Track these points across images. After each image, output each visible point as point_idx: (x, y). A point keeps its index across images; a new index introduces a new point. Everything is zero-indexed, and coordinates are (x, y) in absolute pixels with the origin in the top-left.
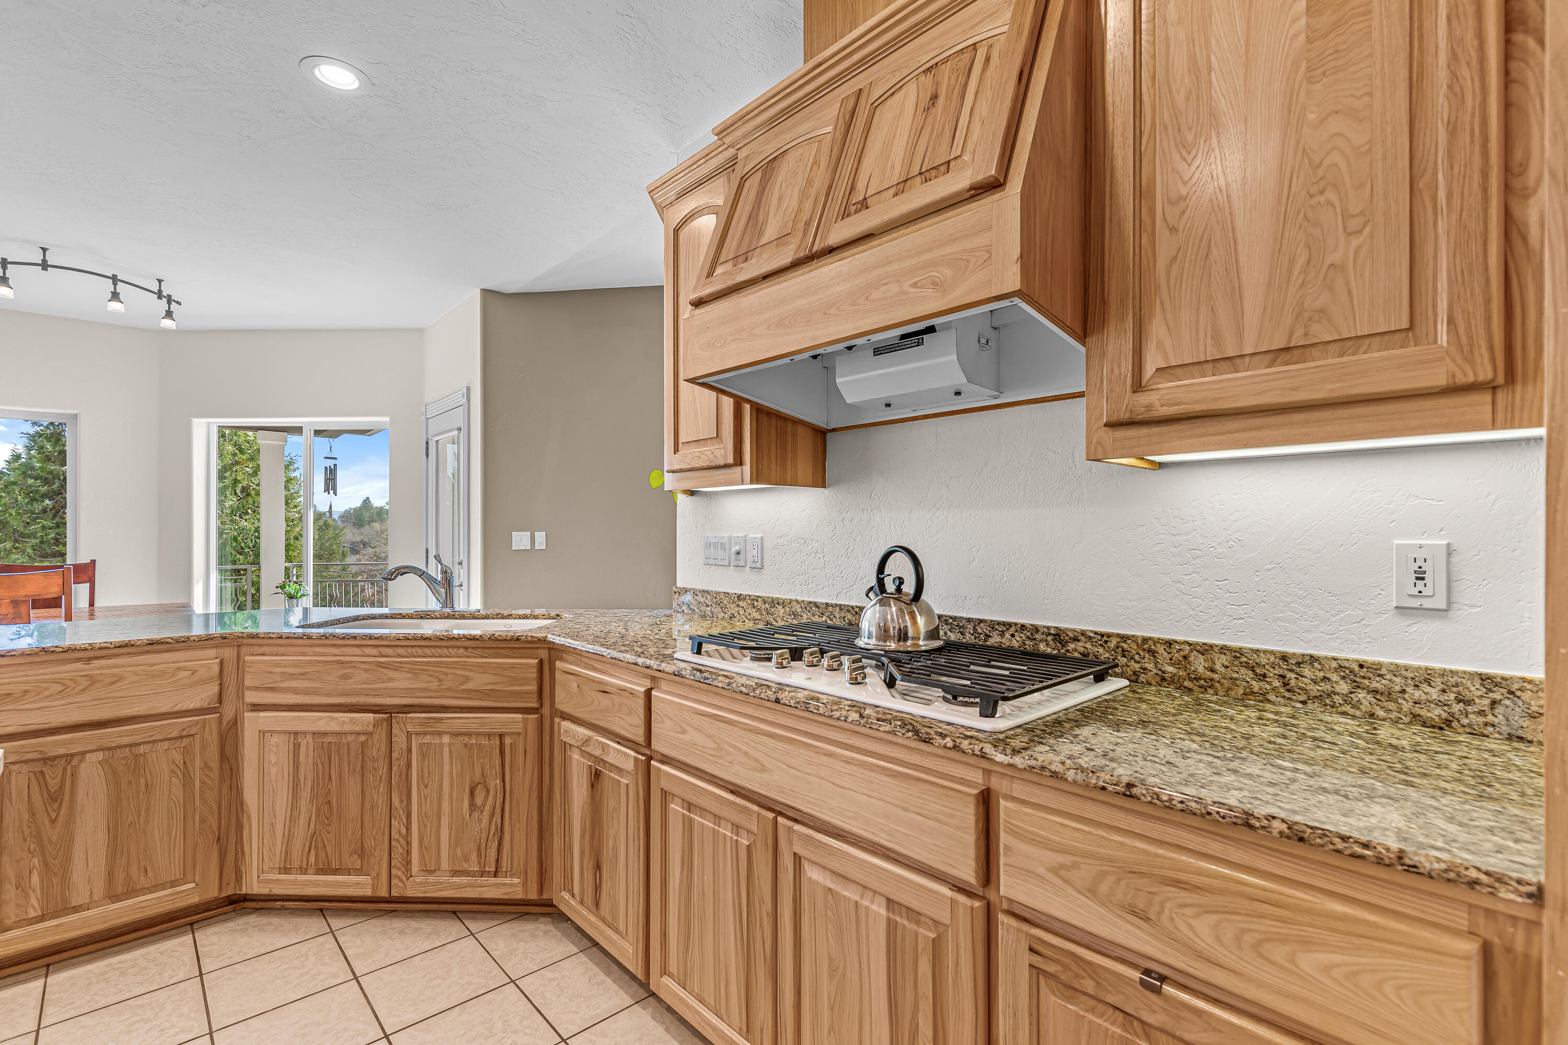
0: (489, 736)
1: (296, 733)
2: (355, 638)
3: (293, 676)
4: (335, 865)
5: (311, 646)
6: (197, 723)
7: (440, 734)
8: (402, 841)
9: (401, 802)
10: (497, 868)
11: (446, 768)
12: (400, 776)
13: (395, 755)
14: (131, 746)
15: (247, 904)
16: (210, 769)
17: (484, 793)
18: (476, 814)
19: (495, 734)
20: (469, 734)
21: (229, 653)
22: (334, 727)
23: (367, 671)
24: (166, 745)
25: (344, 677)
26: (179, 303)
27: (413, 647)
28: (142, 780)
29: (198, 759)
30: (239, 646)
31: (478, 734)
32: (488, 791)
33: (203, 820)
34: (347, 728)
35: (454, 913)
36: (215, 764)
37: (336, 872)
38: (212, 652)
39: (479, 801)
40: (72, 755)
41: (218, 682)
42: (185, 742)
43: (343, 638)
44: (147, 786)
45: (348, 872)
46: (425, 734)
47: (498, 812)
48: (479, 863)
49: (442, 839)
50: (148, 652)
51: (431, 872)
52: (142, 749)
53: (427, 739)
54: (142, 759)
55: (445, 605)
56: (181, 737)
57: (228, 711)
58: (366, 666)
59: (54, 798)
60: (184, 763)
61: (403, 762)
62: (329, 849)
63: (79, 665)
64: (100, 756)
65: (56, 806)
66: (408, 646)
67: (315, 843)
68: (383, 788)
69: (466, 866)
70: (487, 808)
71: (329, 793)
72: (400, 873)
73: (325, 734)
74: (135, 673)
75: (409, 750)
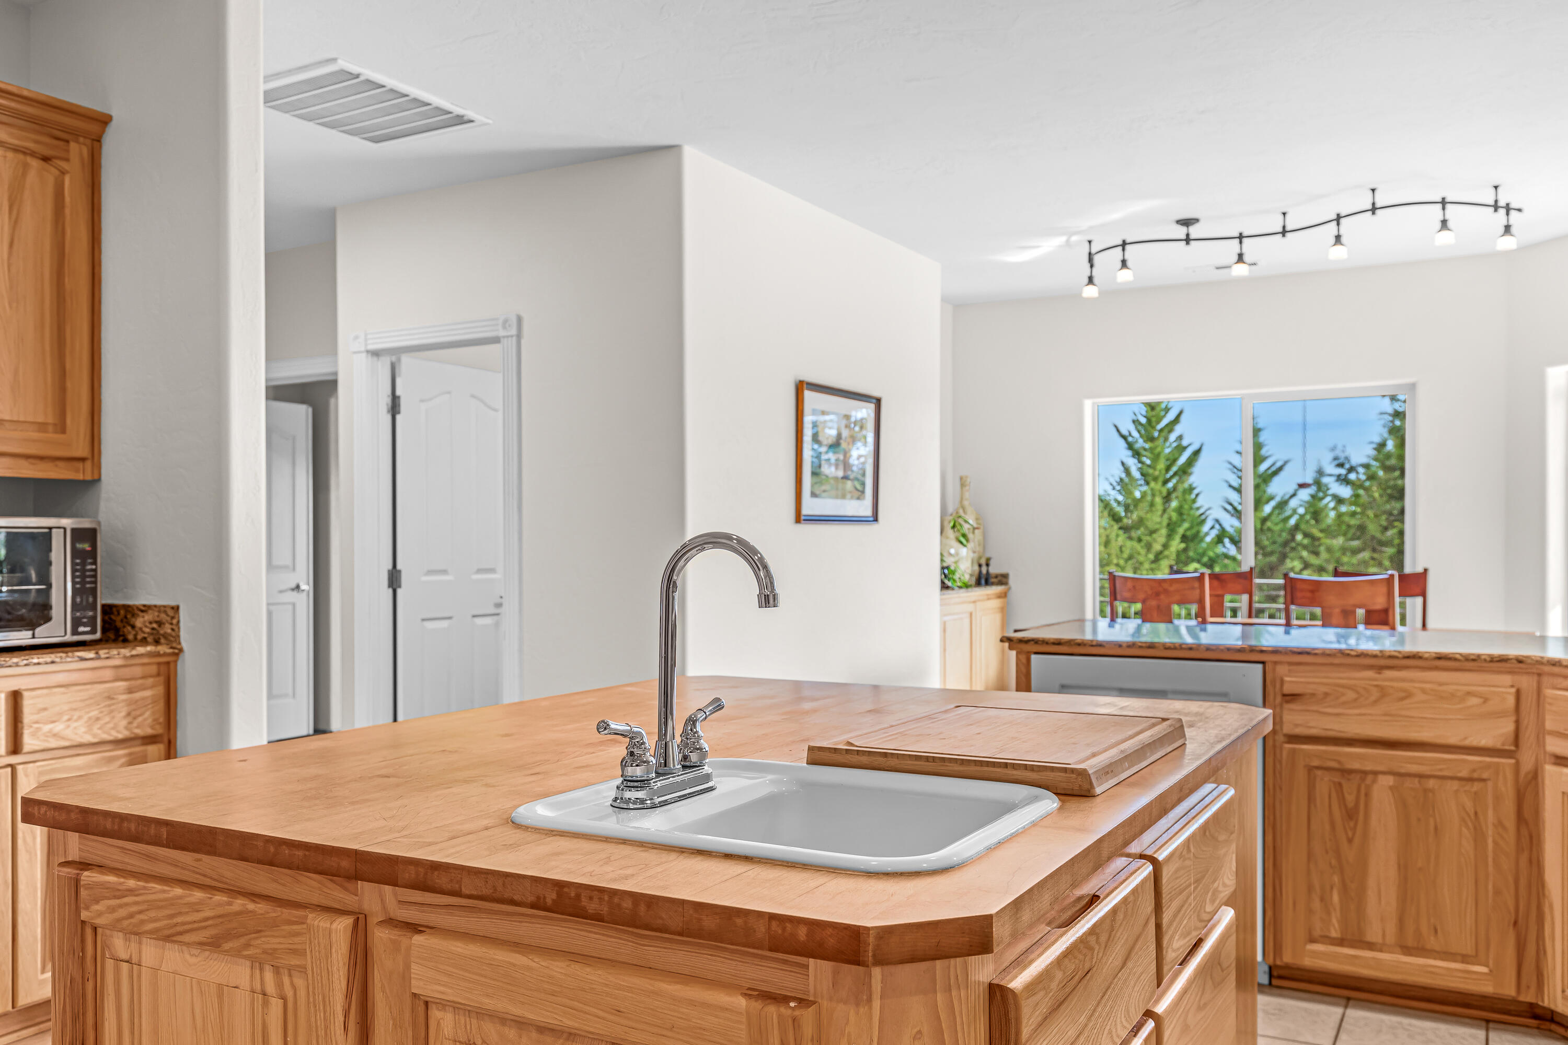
6: (1488, 766)
14: (1420, 776)
15: (1553, 1027)
16: (1505, 828)
21: (1527, 682)
24: (1455, 785)
26: (1519, 210)
28: (1431, 821)
29: (1490, 813)
30: (1539, 675)
33: (1497, 892)
36: (1510, 823)
38: (1507, 679)
40: (1365, 773)
41: (1513, 718)
42: (1476, 786)
44: (1436, 828)
50: (1437, 668)
52: (1431, 783)
54: (1431, 795)
56: (1471, 780)
57: (1527, 759)
59: (1351, 814)
60: (1476, 813)
63: (1370, 674)
64: (1389, 780)
65: (1352, 824)
74: (1424, 691)
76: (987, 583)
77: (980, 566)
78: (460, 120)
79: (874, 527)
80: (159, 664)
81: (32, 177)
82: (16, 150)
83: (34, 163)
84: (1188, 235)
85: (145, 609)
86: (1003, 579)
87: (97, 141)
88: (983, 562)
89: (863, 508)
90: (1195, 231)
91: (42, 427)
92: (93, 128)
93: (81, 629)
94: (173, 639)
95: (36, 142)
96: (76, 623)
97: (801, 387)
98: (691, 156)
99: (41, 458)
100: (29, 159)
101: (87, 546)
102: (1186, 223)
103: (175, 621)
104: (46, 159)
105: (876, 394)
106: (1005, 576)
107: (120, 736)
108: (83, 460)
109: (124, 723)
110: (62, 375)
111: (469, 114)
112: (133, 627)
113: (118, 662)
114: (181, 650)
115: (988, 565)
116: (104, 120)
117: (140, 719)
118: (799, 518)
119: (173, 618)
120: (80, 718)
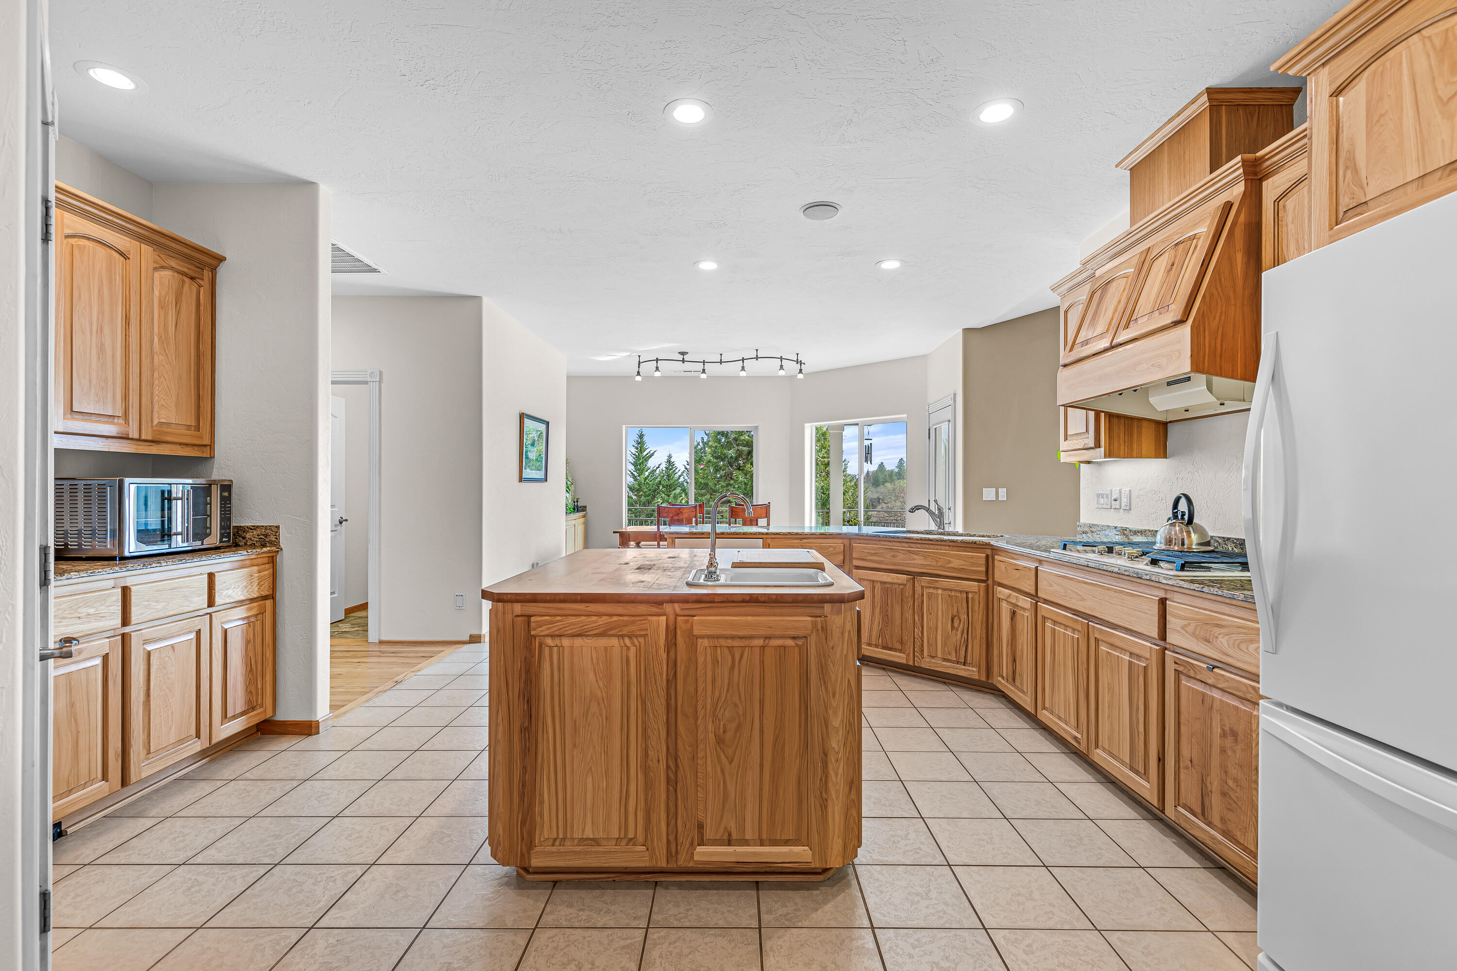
0: (961, 592)
1: (873, 581)
2: (898, 538)
3: (872, 554)
4: (890, 646)
5: (879, 541)
7: (937, 588)
8: (919, 639)
9: (919, 620)
10: (965, 661)
11: (940, 606)
12: (919, 607)
13: (916, 597)
17: (958, 621)
18: (954, 632)
19: (964, 591)
20: (951, 590)
21: (847, 542)
22: (889, 580)
23: (904, 554)
25: (893, 556)
26: (804, 364)
27: (924, 544)
30: (851, 539)
31: (956, 591)
32: (960, 620)
34: (895, 581)
35: (944, 683)
37: (890, 649)
38: (841, 541)
39: (956, 625)
41: (843, 555)
43: (893, 538)
45: (895, 650)
46: (930, 587)
47: (965, 632)
48: (956, 656)
49: (938, 641)
50: (820, 538)
51: (933, 657)
53: (931, 590)
55: (939, 528)
57: (847, 568)
58: (903, 552)
61: (920, 600)
62: (887, 638)
63: (798, 541)
66: (922, 543)
67: (881, 633)
68: (911, 612)
69: (949, 657)
70: (960, 629)
71: (887, 611)
72: (918, 655)
73: (885, 583)
74: (816, 547)
75: (923, 595)
76: (578, 511)
77: (574, 502)
78: (375, 271)
79: (545, 483)
80: (268, 557)
81: (186, 286)
82: (179, 272)
83: (187, 280)
84: (683, 359)
85: (255, 528)
86: (584, 508)
87: (214, 270)
88: (575, 500)
89: (540, 475)
90: (686, 358)
91: (189, 427)
92: (214, 262)
93: (224, 539)
94: (276, 543)
95: (189, 269)
96: (222, 536)
97: (522, 416)
98: (486, 302)
99: (187, 445)
100: (184, 278)
101: (226, 494)
102: (683, 354)
103: (278, 534)
104: (192, 278)
105: (547, 420)
106: (585, 507)
107: (255, 596)
108: (206, 446)
109: (257, 589)
110: (198, 398)
111: (380, 269)
112: (244, 538)
113: (254, 557)
114: (281, 549)
115: (577, 502)
116: (221, 259)
117: (263, 586)
118: (521, 480)
119: (276, 532)
120: (239, 586)
